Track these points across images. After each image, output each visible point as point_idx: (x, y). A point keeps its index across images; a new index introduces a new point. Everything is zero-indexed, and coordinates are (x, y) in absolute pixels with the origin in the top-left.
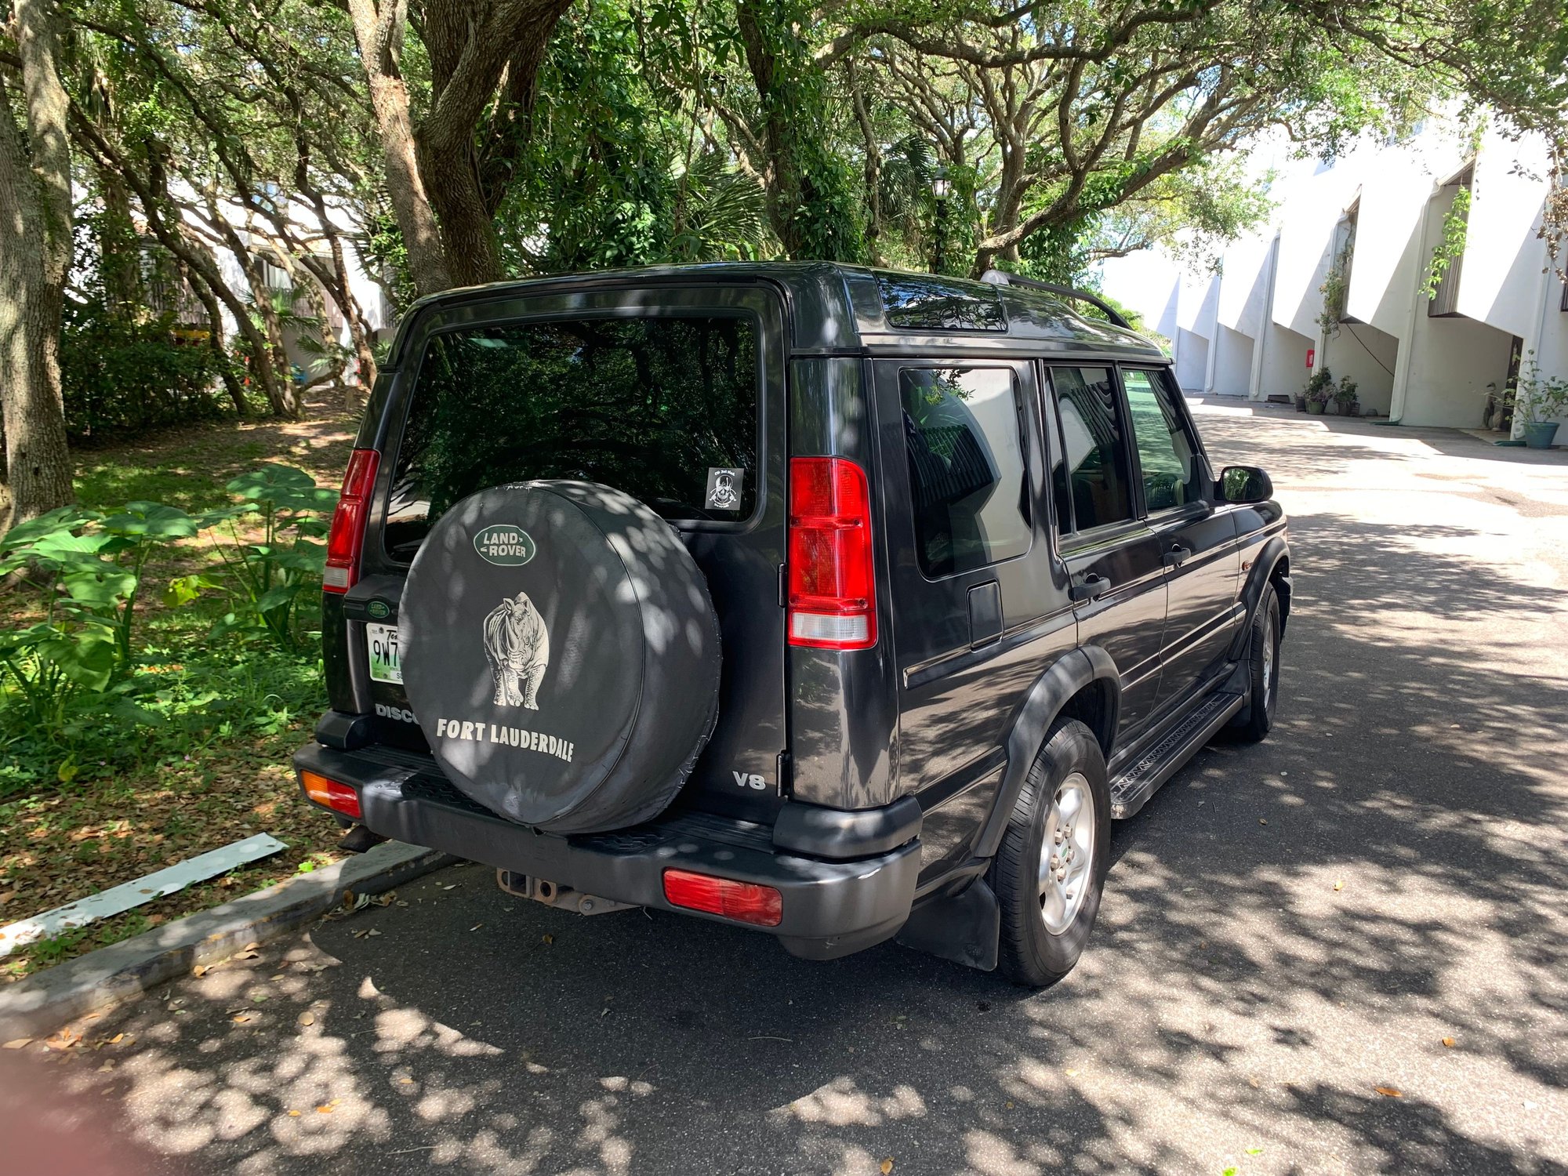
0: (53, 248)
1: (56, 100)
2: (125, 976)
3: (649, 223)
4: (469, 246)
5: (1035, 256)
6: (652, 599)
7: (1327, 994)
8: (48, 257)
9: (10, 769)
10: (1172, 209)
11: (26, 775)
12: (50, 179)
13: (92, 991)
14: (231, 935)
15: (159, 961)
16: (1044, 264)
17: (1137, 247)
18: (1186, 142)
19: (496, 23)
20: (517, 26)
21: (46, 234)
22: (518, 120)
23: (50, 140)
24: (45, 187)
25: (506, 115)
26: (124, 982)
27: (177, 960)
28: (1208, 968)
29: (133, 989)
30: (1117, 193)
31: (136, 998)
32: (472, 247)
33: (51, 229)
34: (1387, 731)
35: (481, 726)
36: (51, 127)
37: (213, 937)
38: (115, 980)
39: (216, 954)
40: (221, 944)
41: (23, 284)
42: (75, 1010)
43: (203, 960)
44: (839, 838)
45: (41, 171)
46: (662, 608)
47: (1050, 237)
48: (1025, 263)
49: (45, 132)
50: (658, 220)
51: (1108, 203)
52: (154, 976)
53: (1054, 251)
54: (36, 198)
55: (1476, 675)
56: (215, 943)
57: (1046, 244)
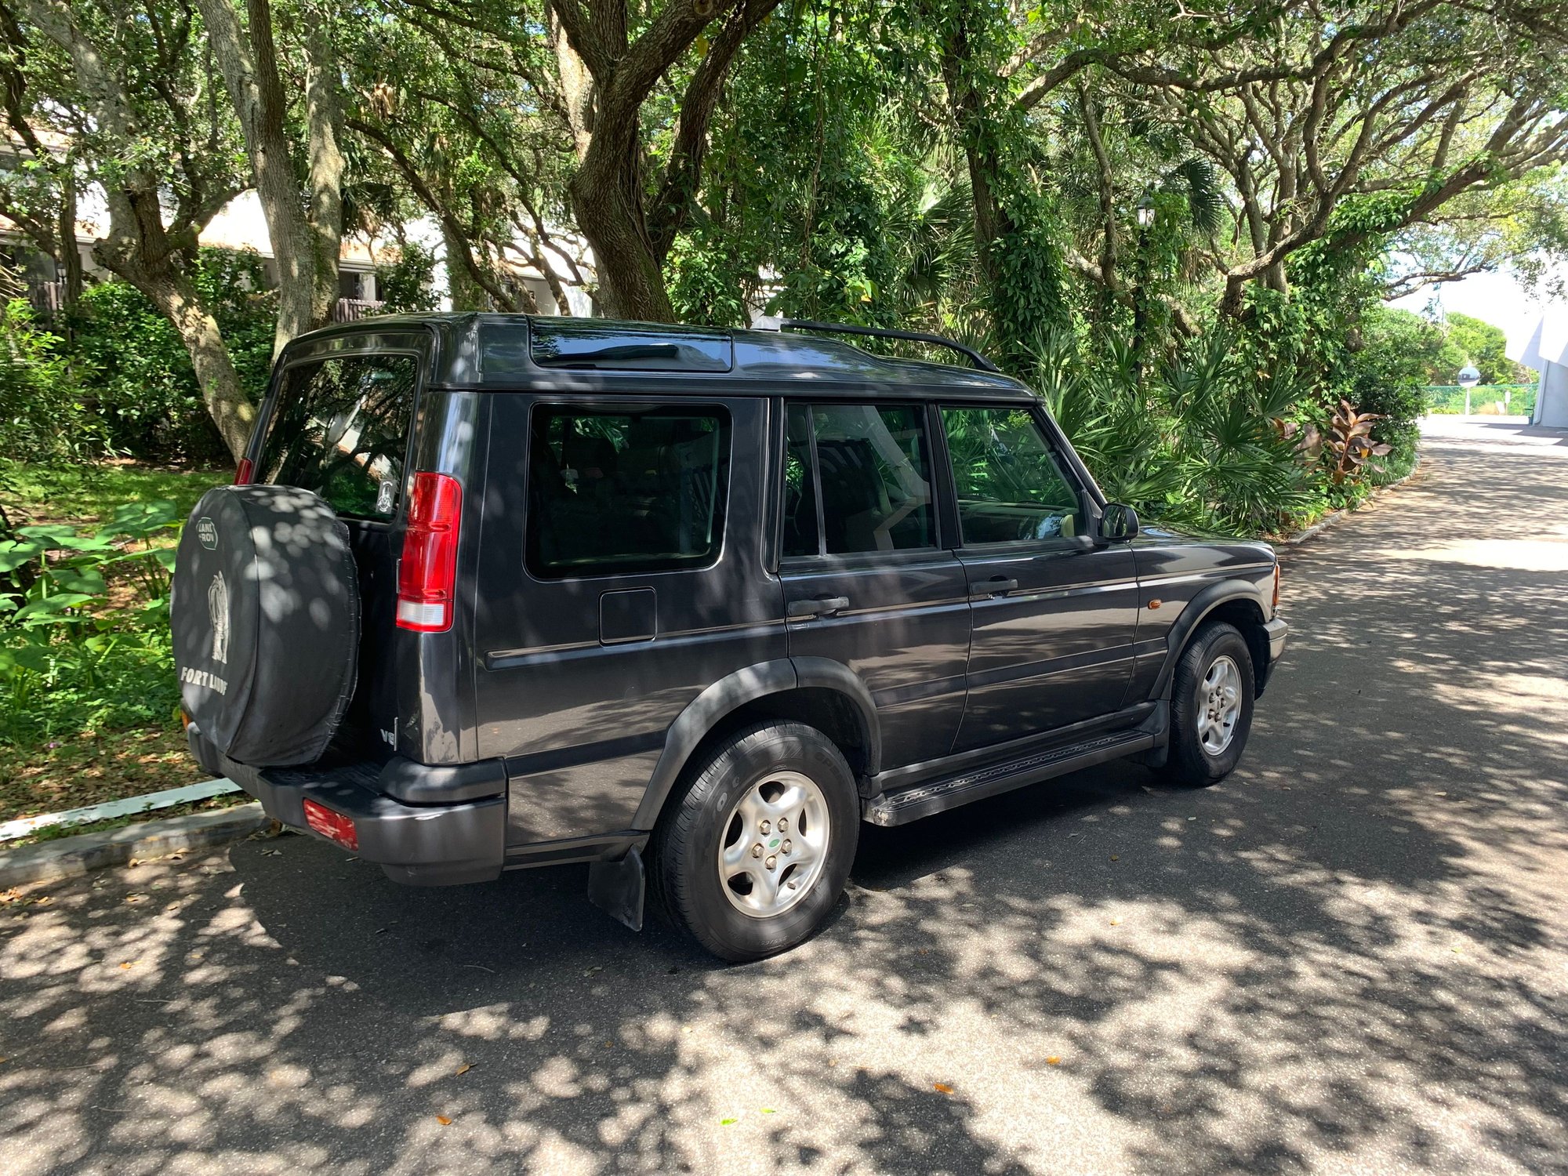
0: (320, 289)
1: (333, 165)
2: (71, 857)
3: (861, 257)
4: (630, 285)
5: (1307, 283)
6: (276, 580)
7: (990, 1006)
8: (315, 296)
9: (139, 707)
10: (1513, 227)
11: (148, 713)
12: (322, 231)
13: (43, 864)
14: (166, 839)
15: (102, 850)
16: (1317, 290)
17: (1474, 270)
18: (1484, 157)
19: (616, 88)
20: (633, 90)
21: (315, 278)
22: (687, 169)
23: (325, 198)
24: (318, 237)
25: (677, 165)
26: (70, 862)
27: (117, 852)
28: (907, 970)
29: (78, 867)
30: (1404, 213)
31: (78, 875)
32: (632, 285)
33: (319, 273)
34: (1356, 790)
35: (206, 674)
36: (326, 188)
37: (150, 839)
38: (62, 859)
39: (152, 852)
40: (157, 845)
41: (296, 319)
42: (28, 875)
43: (139, 853)
44: (415, 786)
45: (315, 224)
46: (284, 587)
47: (1325, 262)
48: (1296, 290)
49: (321, 192)
50: (871, 254)
51: (1391, 225)
52: (96, 860)
53: (1331, 278)
54: (309, 247)
55: (1537, 747)
56: (151, 843)
57: (1321, 270)
